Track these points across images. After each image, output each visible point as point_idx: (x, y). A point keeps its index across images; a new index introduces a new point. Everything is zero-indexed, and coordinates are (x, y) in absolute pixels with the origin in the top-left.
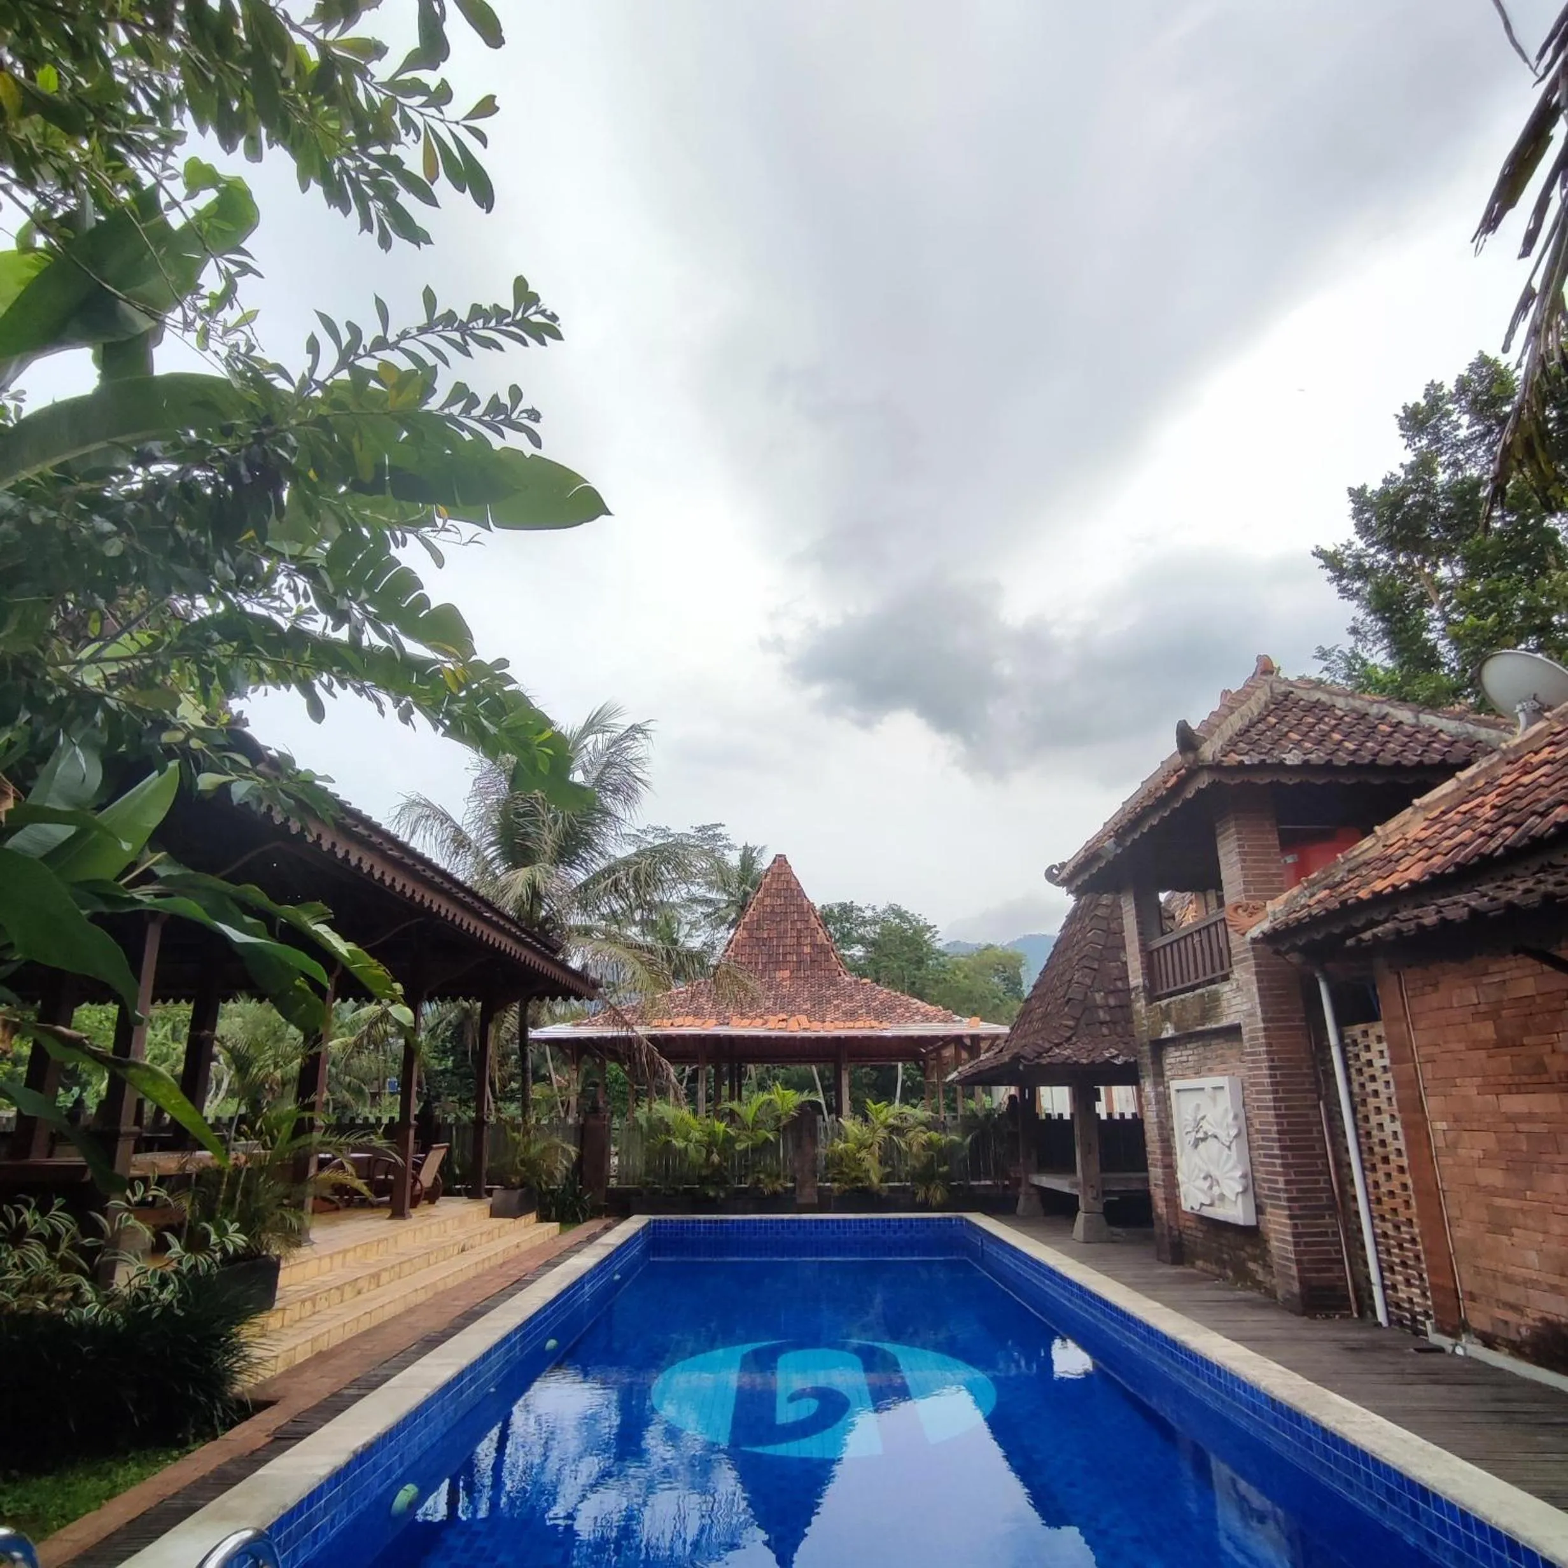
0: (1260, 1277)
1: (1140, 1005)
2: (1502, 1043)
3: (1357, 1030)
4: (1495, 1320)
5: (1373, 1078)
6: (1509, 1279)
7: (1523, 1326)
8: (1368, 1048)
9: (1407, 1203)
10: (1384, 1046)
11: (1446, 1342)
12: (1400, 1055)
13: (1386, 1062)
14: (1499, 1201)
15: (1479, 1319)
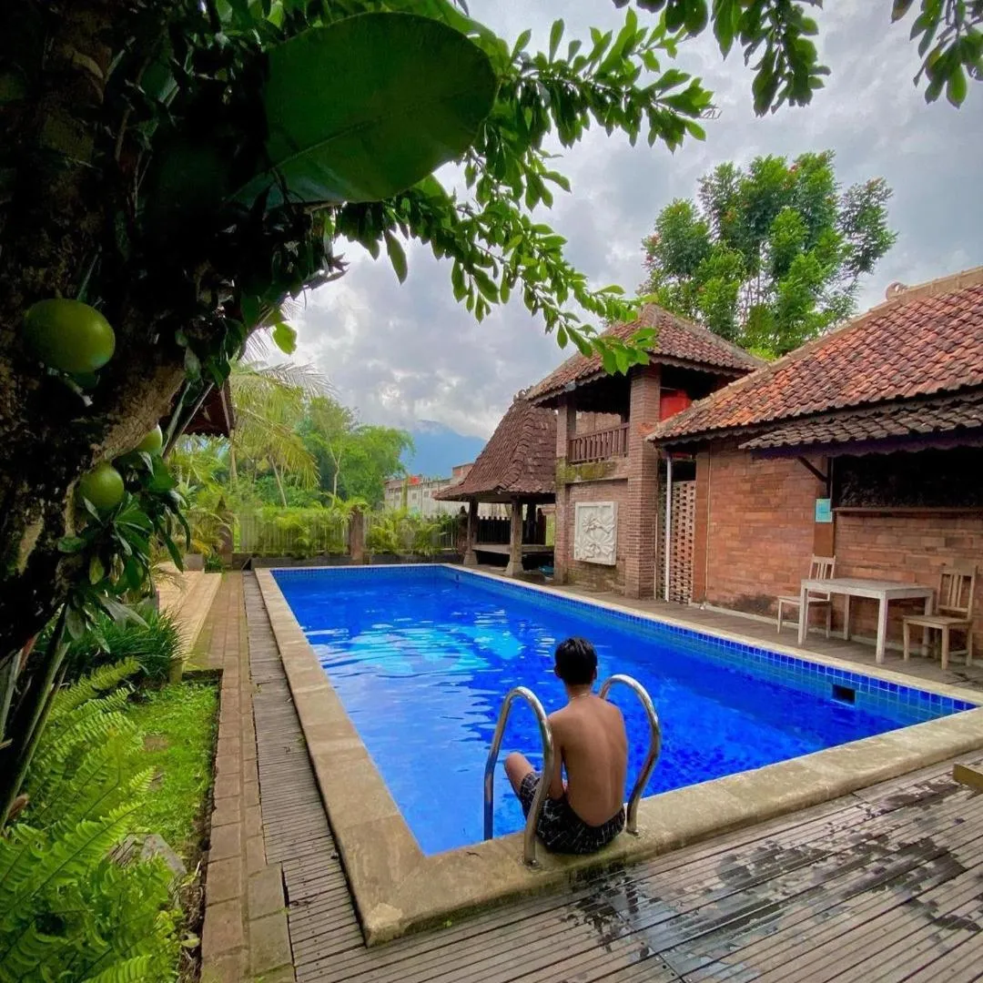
0: (613, 585)
1: (563, 465)
2: (752, 492)
3: (681, 484)
4: (719, 597)
5: (685, 504)
6: (730, 581)
7: (732, 598)
8: (685, 492)
9: (690, 555)
10: (694, 491)
11: (697, 605)
12: (701, 494)
13: (693, 498)
14: (734, 553)
15: (713, 596)
